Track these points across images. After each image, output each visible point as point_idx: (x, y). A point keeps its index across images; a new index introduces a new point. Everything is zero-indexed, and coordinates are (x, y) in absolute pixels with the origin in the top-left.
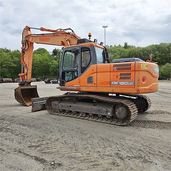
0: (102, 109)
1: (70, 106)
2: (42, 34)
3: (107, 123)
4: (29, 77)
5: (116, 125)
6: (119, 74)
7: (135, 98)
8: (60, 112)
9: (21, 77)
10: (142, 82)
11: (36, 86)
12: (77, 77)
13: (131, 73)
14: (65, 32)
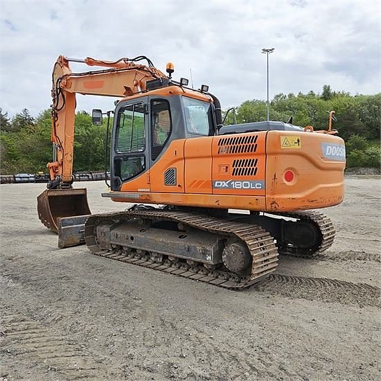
0: (195, 247)
1: (132, 238)
2: (88, 73)
3: (203, 282)
4: (67, 171)
5: (221, 286)
6: (230, 161)
7: (295, 220)
8: (114, 250)
9: (51, 171)
10: (285, 182)
11: (85, 189)
12: (145, 169)
13: (257, 160)
14: (134, 65)
